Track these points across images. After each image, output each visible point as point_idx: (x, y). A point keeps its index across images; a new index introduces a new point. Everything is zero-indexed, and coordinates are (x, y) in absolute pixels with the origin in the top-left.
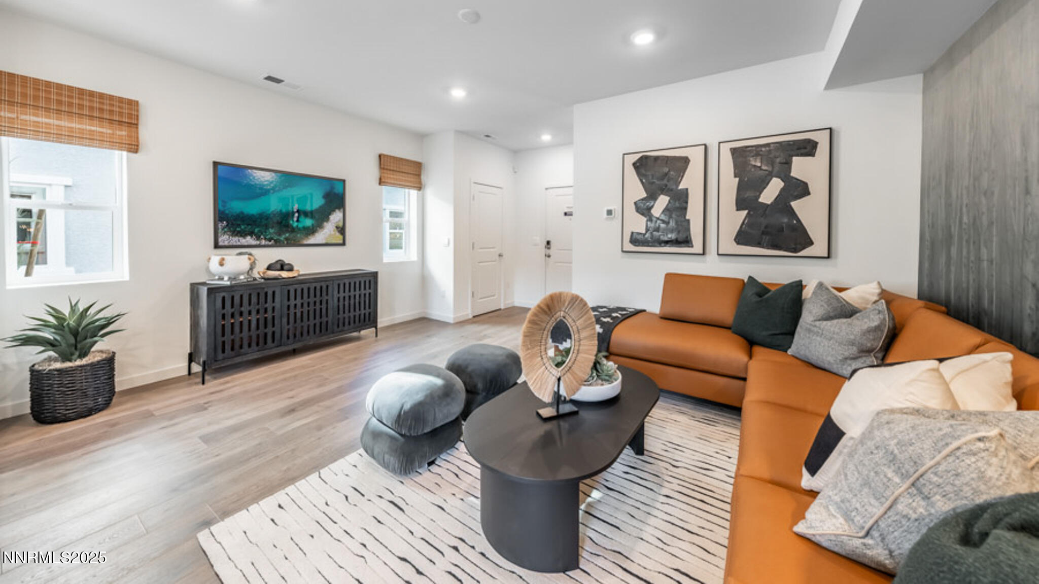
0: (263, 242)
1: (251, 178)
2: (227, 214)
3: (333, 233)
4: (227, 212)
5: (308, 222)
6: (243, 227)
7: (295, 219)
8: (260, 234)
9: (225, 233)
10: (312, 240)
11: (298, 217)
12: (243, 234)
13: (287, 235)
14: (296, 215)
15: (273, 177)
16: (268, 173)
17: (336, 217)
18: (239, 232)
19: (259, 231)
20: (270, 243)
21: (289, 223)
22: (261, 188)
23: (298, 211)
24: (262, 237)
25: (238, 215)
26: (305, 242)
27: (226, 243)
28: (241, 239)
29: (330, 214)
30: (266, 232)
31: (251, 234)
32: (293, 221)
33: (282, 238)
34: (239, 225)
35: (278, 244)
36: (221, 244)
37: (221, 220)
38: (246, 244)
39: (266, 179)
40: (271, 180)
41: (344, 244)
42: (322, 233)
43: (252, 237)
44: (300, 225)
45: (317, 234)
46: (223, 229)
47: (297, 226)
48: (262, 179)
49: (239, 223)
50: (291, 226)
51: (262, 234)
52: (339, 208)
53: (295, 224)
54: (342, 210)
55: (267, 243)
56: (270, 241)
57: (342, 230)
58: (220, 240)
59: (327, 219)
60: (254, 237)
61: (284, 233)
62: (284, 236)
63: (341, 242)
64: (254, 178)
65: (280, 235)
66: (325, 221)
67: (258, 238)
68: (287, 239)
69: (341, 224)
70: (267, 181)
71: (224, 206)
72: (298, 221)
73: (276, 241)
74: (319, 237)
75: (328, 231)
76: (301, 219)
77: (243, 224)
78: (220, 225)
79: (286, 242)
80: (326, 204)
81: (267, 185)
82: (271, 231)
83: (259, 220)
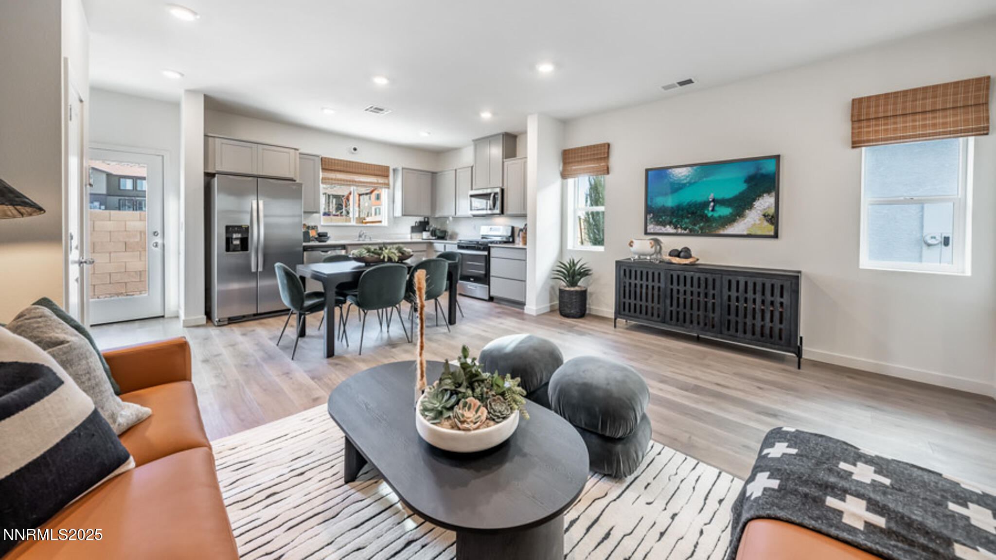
0: (680, 231)
1: (671, 176)
2: (653, 208)
3: (758, 222)
4: (653, 206)
5: (724, 211)
6: (664, 218)
7: (710, 209)
8: (677, 223)
9: (652, 222)
10: (730, 230)
11: (714, 207)
12: (664, 224)
13: (702, 224)
14: (712, 204)
15: (689, 172)
16: (684, 169)
17: (765, 203)
18: (661, 222)
19: (676, 221)
20: (686, 232)
21: (704, 212)
22: (679, 184)
23: (714, 200)
24: (679, 226)
25: (661, 208)
26: (721, 232)
27: (652, 231)
28: (662, 228)
29: (754, 200)
30: (682, 222)
31: (670, 223)
32: (708, 210)
33: (697, 228)
34: (661, 217)
35: (692, 233)
36: (649, 231)
37: (649, 213)
38: (666, 232)
39: (683, 174)
40: (687, 175)
41: (776, 236)
42: (743, 222)
43: (670, 226)
44: (716, 215)
45: (736, 224)
46: (650, 220)
47: (712, 216)
48: (680, 175)
49: (661, 214)
50: (706, 216)
51: (679, 224)
52: (769, 192)
53: (710, 214)
54: (773, 194)
55: (683, 232)
56: (685, 230)
57: (773, 219)
58: (648, 228)
59: (750, 206)
60: (672, 226)
61: (699, 223)
62: (698, 226)
63: (772, 233)
64: (673, 175)
65: (695, 225)
66: (748, 209)
67: (676, 228)
68: (701, 228)
69: (772, 211)
70: (684, 176)
71: (651, 202)
72: (713, 210)
73: (691, 230)
74: (739, 227)
75: (752, 219)
76: (717, 208)
77: (664, 216)
78: (649, 217)
79: (700, 232)
80: (749, 188)
81: (683, 180)
82: (687, 220)
83: (676, 212)
